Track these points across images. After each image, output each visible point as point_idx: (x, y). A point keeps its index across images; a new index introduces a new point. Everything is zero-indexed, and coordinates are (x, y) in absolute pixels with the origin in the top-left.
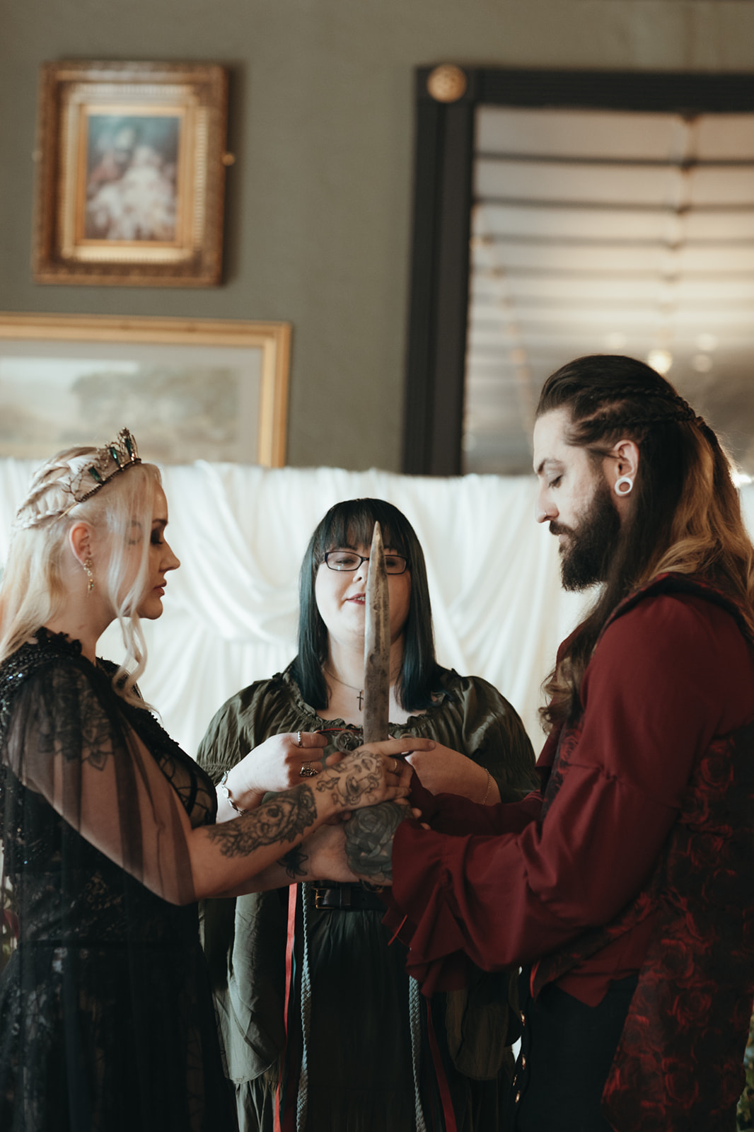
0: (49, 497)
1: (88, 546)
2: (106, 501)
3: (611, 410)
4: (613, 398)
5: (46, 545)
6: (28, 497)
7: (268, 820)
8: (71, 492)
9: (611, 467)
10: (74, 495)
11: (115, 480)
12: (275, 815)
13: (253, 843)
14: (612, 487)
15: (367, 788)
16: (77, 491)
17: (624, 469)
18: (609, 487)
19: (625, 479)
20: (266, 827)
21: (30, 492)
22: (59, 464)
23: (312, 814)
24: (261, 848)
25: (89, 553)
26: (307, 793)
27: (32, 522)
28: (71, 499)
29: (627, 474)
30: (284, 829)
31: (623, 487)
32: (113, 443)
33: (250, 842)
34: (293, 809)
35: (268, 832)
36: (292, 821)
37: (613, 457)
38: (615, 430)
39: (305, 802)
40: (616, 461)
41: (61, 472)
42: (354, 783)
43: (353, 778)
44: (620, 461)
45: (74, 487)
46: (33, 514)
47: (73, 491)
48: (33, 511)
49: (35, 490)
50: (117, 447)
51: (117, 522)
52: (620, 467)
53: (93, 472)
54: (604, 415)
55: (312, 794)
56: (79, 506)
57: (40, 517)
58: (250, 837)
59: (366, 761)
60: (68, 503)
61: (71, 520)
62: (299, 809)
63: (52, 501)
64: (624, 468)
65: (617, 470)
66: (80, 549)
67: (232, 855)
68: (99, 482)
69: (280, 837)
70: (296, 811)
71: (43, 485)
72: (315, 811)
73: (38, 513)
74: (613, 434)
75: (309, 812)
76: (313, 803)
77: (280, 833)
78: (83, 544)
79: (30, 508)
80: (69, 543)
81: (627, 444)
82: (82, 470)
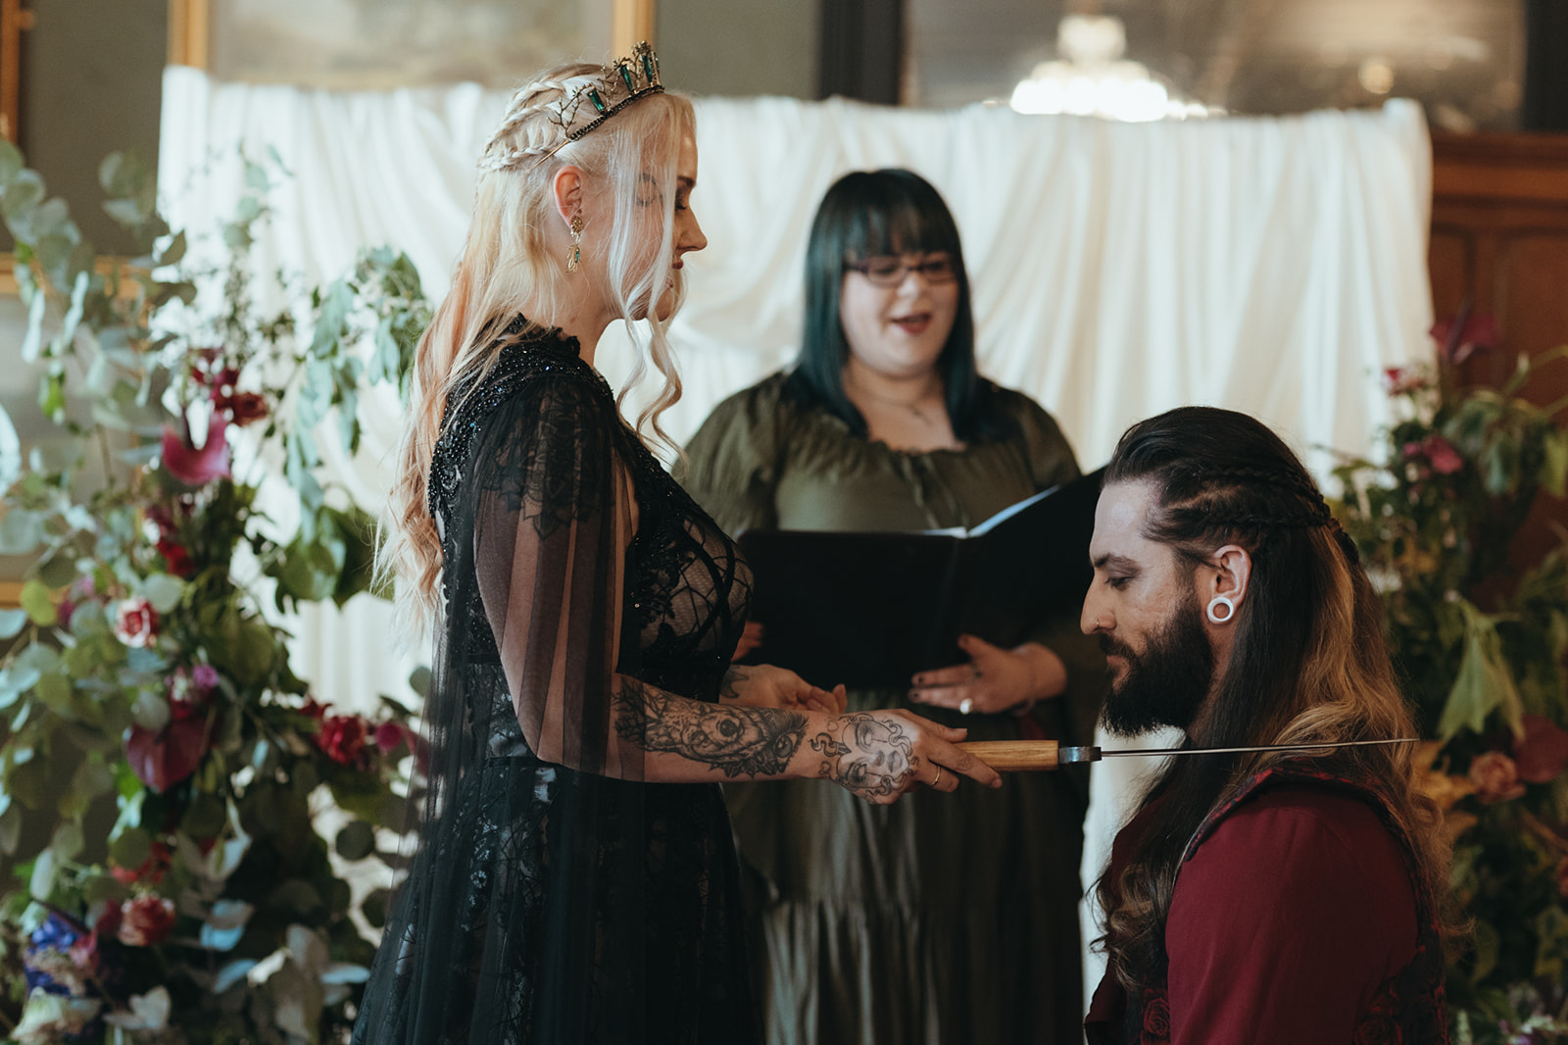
0: (532, 130)
1: (580, 200)
2: (610, 142)
3: (1220, 497)
4: (1223, 481)
5: (522, 198)
6: (503, 126)
7: (712, 732)
8: (561, 124)
9: (1206, 579)
10: (567, 129)
11: (625, 112)
12: (725, 733)
13: (667, 743)
14: (1203, 607)
15: (873, 788)
16: (570, 123)
17: (1224, 585)
18: (1200, 606)
19: (1222, 598)
20: (702, 738)
21: (507, 119)
22: (550, 84)
23: (777, 764)
24: (674, 756)
25: (580, 211)
26: (794, 738)
27: (505, 162)
28: (561, 134)
29: (1227, 593)
30: (725, 755)
31: (1219, 610)
32: (624, 59)
33: (664, 739)
34: (757, 742)
35: (698, 745)
36: (745, 755)
37: (1213, 566)
38: (1221, 528)
39: (780, 745)
40: (1213, 572)
41: (553, 93)
42: (862, 772)
43: (865, 765)
44: (1220, 572)
45: (566, 116)
46: (506, 151)
47: (565, 123)
48: (507, 146)
49: (513, 117)
50: (630, 67)
51: (624, 171)
52: (1219, 580)
53: (595, 97)
54: (1208, 503)
55: (798, 742)
56: (572, 145)
57: (516, 155)
58: (669, 735)
59: (897, 757)
60: (558, 139)
61: (558, 163)
62: (764, 748)
63: (537, 134)
64: (1223, 582)
65: (1213, 583)
66: (567, 205)
67: (626, 737)
68: (602, 113)
69: (713, 760)
70: (759, 747)
71: (525, 111)
72: (785, 765)
73: (514, 149)
74: (1218, 532)
75: (776, 761)
76: (790, 755)
77: (717, 757)
78: (573, 196)
79: (502, 143)
80: (552, 196)
81: (1238, 553)
82: (579, 94)
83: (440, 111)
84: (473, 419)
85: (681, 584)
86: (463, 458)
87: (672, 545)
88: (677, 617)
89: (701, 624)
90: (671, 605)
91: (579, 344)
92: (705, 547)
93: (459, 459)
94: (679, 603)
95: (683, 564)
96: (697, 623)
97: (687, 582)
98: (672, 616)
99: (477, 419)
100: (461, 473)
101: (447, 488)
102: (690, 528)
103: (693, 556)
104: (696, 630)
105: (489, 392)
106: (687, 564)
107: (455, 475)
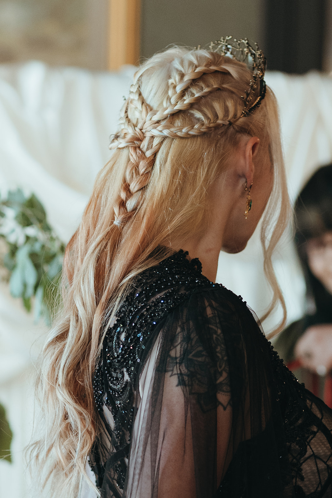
83: (14, 83)
84: (139, 331)
85: (309, 453)
86: (130, 362)
87: (300, 422)
88: (305, 480)
89: (323, 484)
90: (301, 470)
91: (201, 264)
92: (324, 421)
93: (128, 363)
94: (308, 468)
95: (308, 437)
96: (320, 483)
97: (313, 451)
98: (302, 479)
99: (143, 330)
100: (129, 375)
101: (115, 387)
102: (311, 406)
103: (315, 430)
104: (319, 489)
105: (150, 308)
106: (312, 436)
107: (123, 376)
